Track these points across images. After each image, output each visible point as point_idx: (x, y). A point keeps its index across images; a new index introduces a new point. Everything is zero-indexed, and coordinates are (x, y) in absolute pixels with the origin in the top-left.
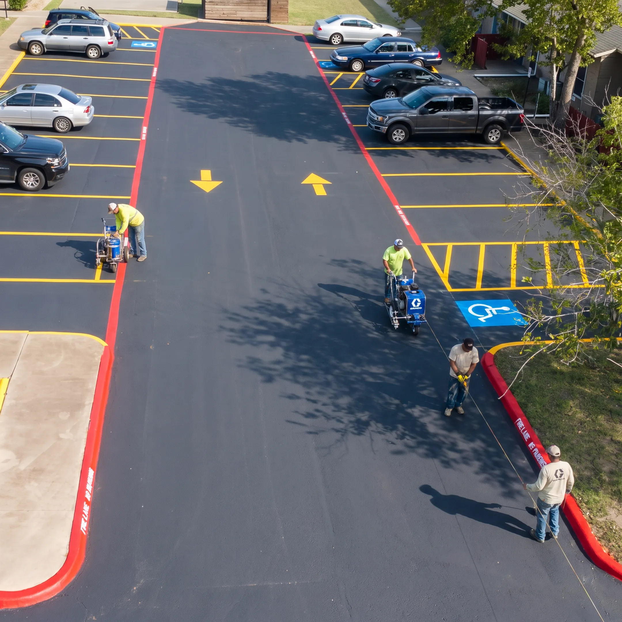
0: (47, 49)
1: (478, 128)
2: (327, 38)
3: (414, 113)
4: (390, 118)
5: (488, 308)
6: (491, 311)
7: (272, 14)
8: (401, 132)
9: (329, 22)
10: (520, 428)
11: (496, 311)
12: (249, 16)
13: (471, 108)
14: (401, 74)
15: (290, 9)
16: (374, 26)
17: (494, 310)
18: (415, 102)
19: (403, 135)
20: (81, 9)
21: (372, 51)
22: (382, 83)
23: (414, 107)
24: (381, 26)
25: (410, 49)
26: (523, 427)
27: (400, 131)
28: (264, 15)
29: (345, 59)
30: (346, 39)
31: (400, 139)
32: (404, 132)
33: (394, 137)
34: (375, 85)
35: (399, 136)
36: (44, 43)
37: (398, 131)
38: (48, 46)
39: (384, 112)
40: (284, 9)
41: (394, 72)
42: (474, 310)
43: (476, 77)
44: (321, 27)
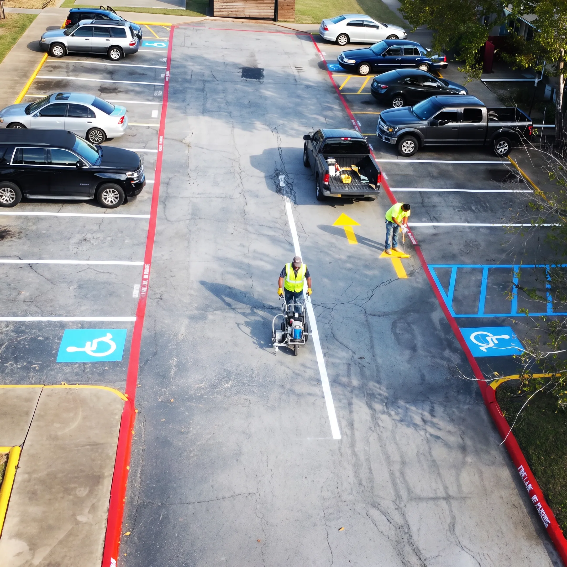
0: (68, 50)
1: (487, 140)
2: (334, 39)
3: (424, 124)
4: (400, 129)
5: (488, 336)
6: (492, 339)
7: (280, 12)
8: (411, 144)
9: (336, 22)
10: (523, 477)
11: (497, 339)
12: (257, 14)
13: (480, 119)
14: (408, 80)
15: (297, 7)
16: (381, 26)
17: (494, 338)
18: (425, 112)
19: (413, 147)
20: (100, 8)
21: (380, 55)
22: (389, 90)
23: (424, 118)
24: (387, 26)
25: (417, 53)
26: (525, 476)
27: (409, 142)
28: (270, 12)
29: (352, 62)
30: (352, 40)
31: (409, 150)
32: (413, 144)
33: (403, 149)
34: (383, 91)
35: (408, 147)
36: (66, 45)
37: (407, 143)
38: (70, 48)
39: (394, 122)
40: (291, 6)
41: (402, 78)
42: (476, 338)
43: (483, 82)
44: (328, 27)
